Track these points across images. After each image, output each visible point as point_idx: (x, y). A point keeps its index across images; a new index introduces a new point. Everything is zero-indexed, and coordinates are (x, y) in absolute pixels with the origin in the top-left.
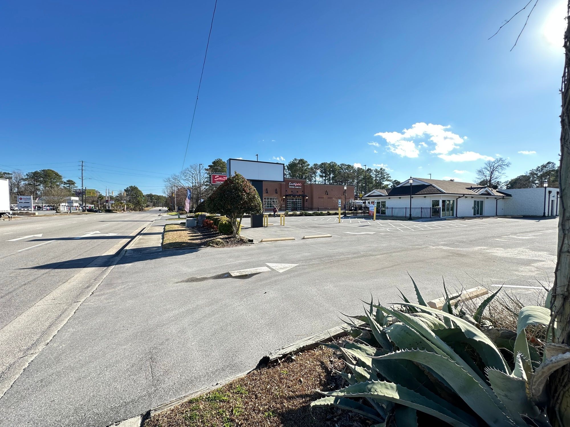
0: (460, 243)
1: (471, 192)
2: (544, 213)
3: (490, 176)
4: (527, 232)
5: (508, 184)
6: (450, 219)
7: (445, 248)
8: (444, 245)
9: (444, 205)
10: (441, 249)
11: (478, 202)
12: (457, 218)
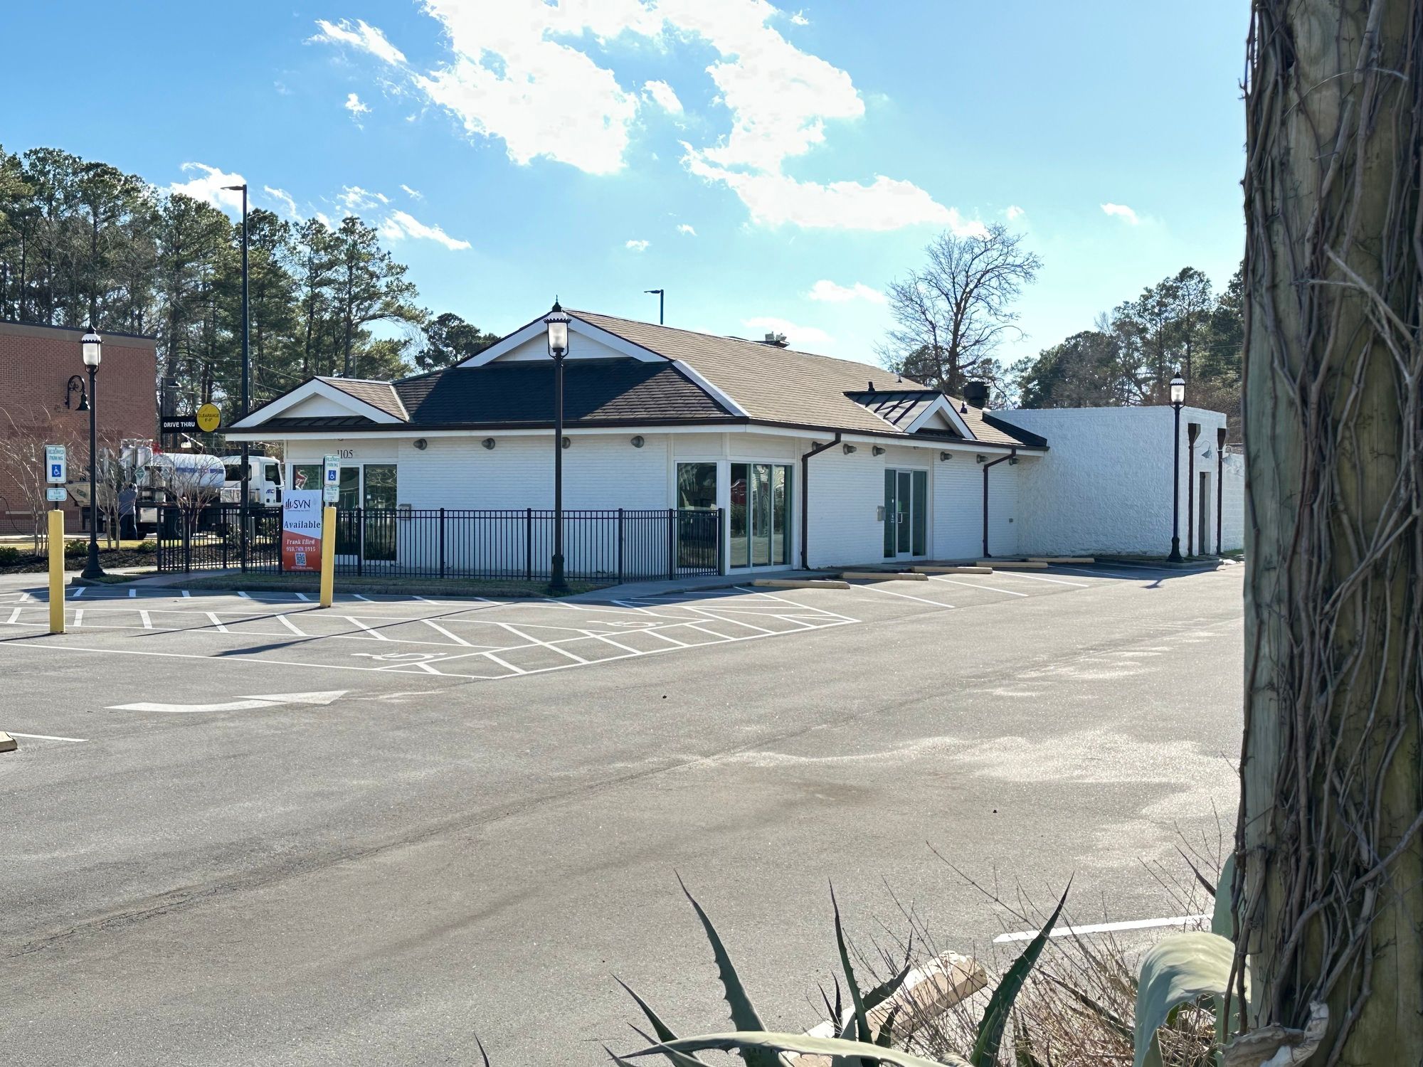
0: (835, 722)
1: (869, 417)
2: (1176, 541)
3: (952, 328)
4: (1114, 644)
5: (1029, 380)
6: (775, 582)
7: (766, 759)
8: (762, 743)
9: (739, 498)
10: (744, 766)
11: (904, 477)
12: (807, 574)
